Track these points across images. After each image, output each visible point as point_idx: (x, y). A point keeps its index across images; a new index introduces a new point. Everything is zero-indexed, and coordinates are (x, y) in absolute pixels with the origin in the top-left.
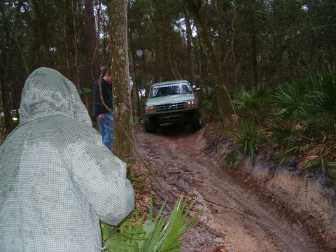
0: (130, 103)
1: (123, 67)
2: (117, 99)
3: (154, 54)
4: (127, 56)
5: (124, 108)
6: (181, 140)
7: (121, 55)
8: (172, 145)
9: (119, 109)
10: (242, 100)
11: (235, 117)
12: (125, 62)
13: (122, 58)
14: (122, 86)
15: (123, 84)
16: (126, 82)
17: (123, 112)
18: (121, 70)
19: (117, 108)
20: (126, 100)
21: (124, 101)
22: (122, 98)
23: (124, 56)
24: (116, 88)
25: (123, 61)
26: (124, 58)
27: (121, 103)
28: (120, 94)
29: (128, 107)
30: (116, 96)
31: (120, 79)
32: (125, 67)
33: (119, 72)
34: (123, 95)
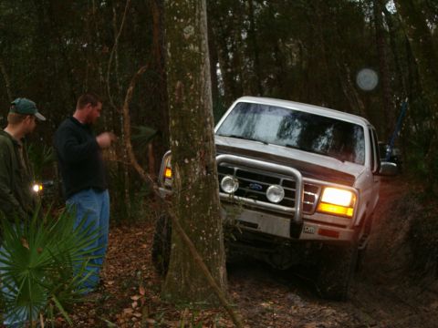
1: (195, 69)
2: (180, 149)
4: (205, 42)
5: (198, 171)
7: (191, 39)
9: (186, 176)
12: (197, 56)
13: (192, 47)
14: (192, 117)
15: (194, 112)
16: (203, 106)
17: (194, 181)
18: (191, 77)
19: (180, 170)
20: (203, 152)
21: (198, 154)
22: (192, 145)
23: (198, 43)
24: (178, 121)
25: (195, 55)
26: (197, 48)
27: (189, 160)
28: (188, 137)
29: (207, 168)
30: (179, 140)
31: (186, 100)
32: (200, 71)
33: (185, 84)
34: (194, 140)
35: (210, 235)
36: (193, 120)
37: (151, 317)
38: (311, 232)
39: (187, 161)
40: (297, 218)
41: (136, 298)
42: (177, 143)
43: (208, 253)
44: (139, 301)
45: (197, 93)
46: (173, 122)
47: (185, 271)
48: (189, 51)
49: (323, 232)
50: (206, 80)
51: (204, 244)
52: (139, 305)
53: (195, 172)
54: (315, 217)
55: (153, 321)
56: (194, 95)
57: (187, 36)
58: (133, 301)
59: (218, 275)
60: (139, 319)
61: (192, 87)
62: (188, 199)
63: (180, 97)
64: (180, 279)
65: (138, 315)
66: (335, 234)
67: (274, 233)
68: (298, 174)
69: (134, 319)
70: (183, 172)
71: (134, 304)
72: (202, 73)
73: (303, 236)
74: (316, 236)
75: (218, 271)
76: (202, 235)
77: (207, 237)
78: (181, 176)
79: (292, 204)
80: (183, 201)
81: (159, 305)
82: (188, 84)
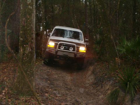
0: (34, 46)
1: (30, 14)
2: (23, 41)
3: (61, 9)
4: (34, 5)
5: (29, 49)
6: (75, 74)
7: (30, 4)
8: (68, 77)
9: (24, 51)
10: (124, 48)
11: (118, 60)
12: (31, 10)
13: (30, 7)
14: (28, 31)
15: (29, 29)
16: (32, 27)
17: (27, 53)
18: (28, 17)
19: (22, 49)
20: (31, 43)
21: (29, 43)
22: (27, 41)
23: (32, 6)
24: (23, 32)
25: (30, 9)
26: (31, 7)
27: (26, 45)
28: (26, 38)
29: (32, 48)
30: (23, 38)
31: (27, 25)
32: (32, 15)
33: (26, 19)
34: (28, 39)
35: (31, 72)
36: (28, 32)
37: (9, 98)
38: (78, 56)
39: (25, 46)
40: (76, 53)
41: (4, 91)
42: (22, 39)
43: (30, 78)
44: (5, 92)
45: (30, 23)
46: (21, 32)
47: (22, 83)
48: (28, 8)
49: (80, 56)
50: (34, 18)
51: (29, 75)
52: (5, 94)
53: (28, 49)
54: (78, 53)
55: (10, 100)
56: (29, 23)
57: (28, 3)
58: (3, 92)
59: (33, 85)
60: (5, 99)
61: (29, 21)
62: (24, 59)
63: (24, 24)
64: (20, 86)
65: (5, 97)
66: (82, 56)
67: (71, 56)
68: (75, 45)
69: (3, 99)
70: (23, 49)
71: (3, 93)
72: (33, 16)
73: (77, 57)
74: (79, 57)
75: (33, 84)
76: (28, 71)
77: (30, 72)
78: (23, 50)
79: (74, 51)
80: (23, 59)
81: (12, 94)
82: (27, 19)
